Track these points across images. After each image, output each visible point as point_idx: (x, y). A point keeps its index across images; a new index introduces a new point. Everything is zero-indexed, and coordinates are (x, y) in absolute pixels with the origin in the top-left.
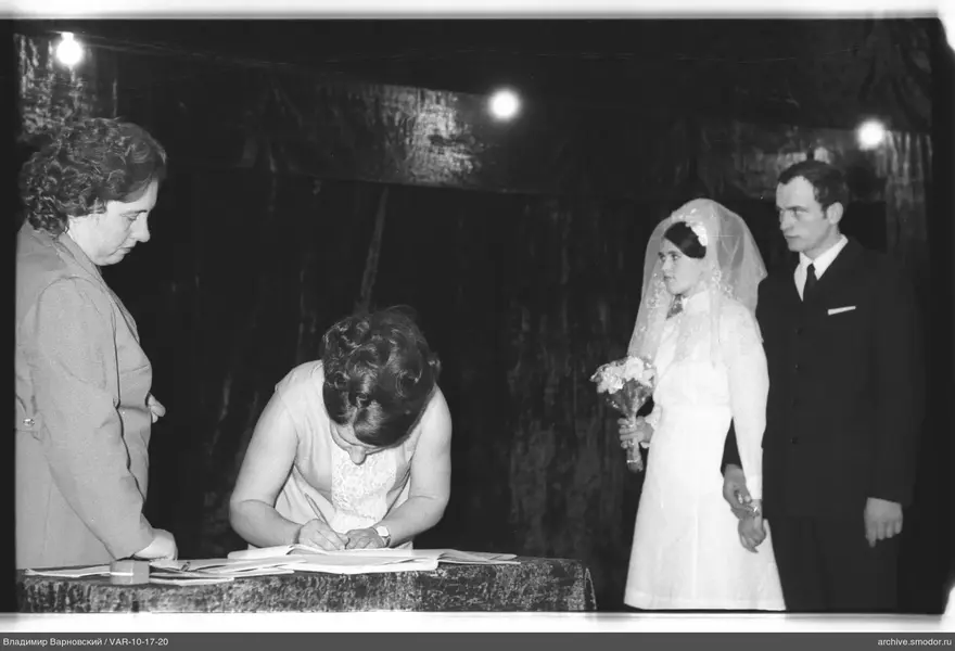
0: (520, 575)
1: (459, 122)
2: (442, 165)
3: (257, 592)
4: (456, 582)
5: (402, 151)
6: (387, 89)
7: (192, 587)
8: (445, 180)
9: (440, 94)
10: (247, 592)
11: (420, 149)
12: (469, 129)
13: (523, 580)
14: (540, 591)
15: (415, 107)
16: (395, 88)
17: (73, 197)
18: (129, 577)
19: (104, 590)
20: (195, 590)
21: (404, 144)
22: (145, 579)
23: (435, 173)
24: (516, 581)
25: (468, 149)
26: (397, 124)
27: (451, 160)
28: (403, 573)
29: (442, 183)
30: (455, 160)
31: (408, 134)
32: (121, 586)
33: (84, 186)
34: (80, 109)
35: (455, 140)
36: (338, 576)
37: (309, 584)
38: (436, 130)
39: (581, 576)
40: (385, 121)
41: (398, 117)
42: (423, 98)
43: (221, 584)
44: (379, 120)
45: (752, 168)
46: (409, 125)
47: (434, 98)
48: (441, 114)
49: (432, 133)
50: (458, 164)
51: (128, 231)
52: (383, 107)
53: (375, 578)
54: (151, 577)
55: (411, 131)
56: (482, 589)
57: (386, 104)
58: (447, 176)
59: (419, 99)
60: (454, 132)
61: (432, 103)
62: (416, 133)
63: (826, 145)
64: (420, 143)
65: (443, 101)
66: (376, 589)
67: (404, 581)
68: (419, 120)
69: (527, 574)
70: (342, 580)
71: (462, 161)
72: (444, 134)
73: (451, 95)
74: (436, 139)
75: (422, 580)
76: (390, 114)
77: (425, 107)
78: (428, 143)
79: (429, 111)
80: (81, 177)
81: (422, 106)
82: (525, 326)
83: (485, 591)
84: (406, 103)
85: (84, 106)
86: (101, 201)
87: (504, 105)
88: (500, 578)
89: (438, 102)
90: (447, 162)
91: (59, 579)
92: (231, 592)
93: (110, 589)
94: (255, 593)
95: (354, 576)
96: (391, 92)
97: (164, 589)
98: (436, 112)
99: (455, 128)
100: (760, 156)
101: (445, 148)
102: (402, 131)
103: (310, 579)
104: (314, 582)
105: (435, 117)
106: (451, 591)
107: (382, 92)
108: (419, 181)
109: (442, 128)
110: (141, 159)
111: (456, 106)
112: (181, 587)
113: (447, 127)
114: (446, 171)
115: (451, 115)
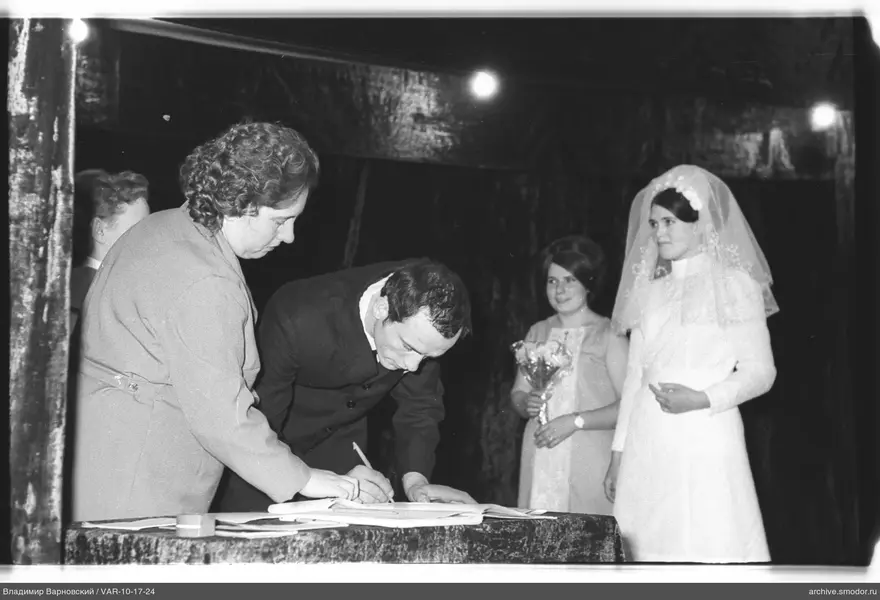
0: (557, 529)
1: (440, 102)
2: (424, 142)
3: (319, 546)
4: (498, 535)
5: (387, 128)
6: (374, 68)
7: (260, 540)
8: (427, 156)
9: (422, 74)
10: (309, 545)
11: (404, 126)
12: (449, 107)
13: (559, 534)
14: (575, 544)
15: (398, 86)
16: (382, 68)
17: (230, 200)
18: (197, 530)
19: (174, 542)
20: (263, 543)
21: (388, 122)
22: (211, 532)
23: (418, 150)
24: (553, 535)
25: (448, 126)
26: (382, 103)
27: (432, 138)
28: (451, 527)
29: (424, 159)
30: (437, 137)
31: (392, 112)
32: (192, 539)
33: (241, 191)
34: (84, 85)
35: (435, 119)
36: (392, 529)
37: (366, 537)
38: (419, 109)
39: (611, 531)
40: (371, 99)
41: (383, 95)
42: (406, 79)
43: (285, 537)
44: (366, 98)
45: (713, 147)
46: (393, 103)
47: (417, 78)
48: (423, 93)
49: (414, 111)
50: (439, 141)
51: (275, 232)
52: (370, 87)
53: (426, 531)
54: (217, 530)
55: (395, 109)
56: (523, 543)
57: (372, 84)
58: (428, 152)
59: (403, 79)
60: (436, 110)
61: (414, 82)
62: (400, 112)
63: (781, 125)
64: (404, 122)
65: (425, 82)
66: (427, 543)
67: (452, 534)
68: (404, 99)
69: (563, 529)
70: (395, 534)
71: (442, 138)
72: (426, 112)
73: (432, 76)
74: (418, 117)
75: (468, 533)
76: (376, 92)
77: (409, 87)
78: (411, 120)
79: (413, 91)
80: (239, 182)
81: (406, 85)
82: (496, 296)
83: (525, 545)
84: (390, 83)
85: (89, 83)
86: (255, 204)
87: (484, 85)
88: (539, 532)
89: (420, 83)
90: (428, 139)
91: (123, 532)
92: (294, 544)
93: (180, 541)
94: (317, 545)
95: (406, 530)
96: (378, 72)
97: (233, 542)
98: (419, 91)
99: (437, 106)
100: (719, 136)
101: (427, 126)
102: (386, 109)
103: (366, 533)
104: (370, 536)
105: (417, 97)
106: (494, 545)
107: (368, 71)
108: (402, 156)
109: (424, 106)
110: (296, 169)
111: (436, 86)
112: (249, 540)
113: (429, 105)
114: (428, 147)
115: (432, 95)
